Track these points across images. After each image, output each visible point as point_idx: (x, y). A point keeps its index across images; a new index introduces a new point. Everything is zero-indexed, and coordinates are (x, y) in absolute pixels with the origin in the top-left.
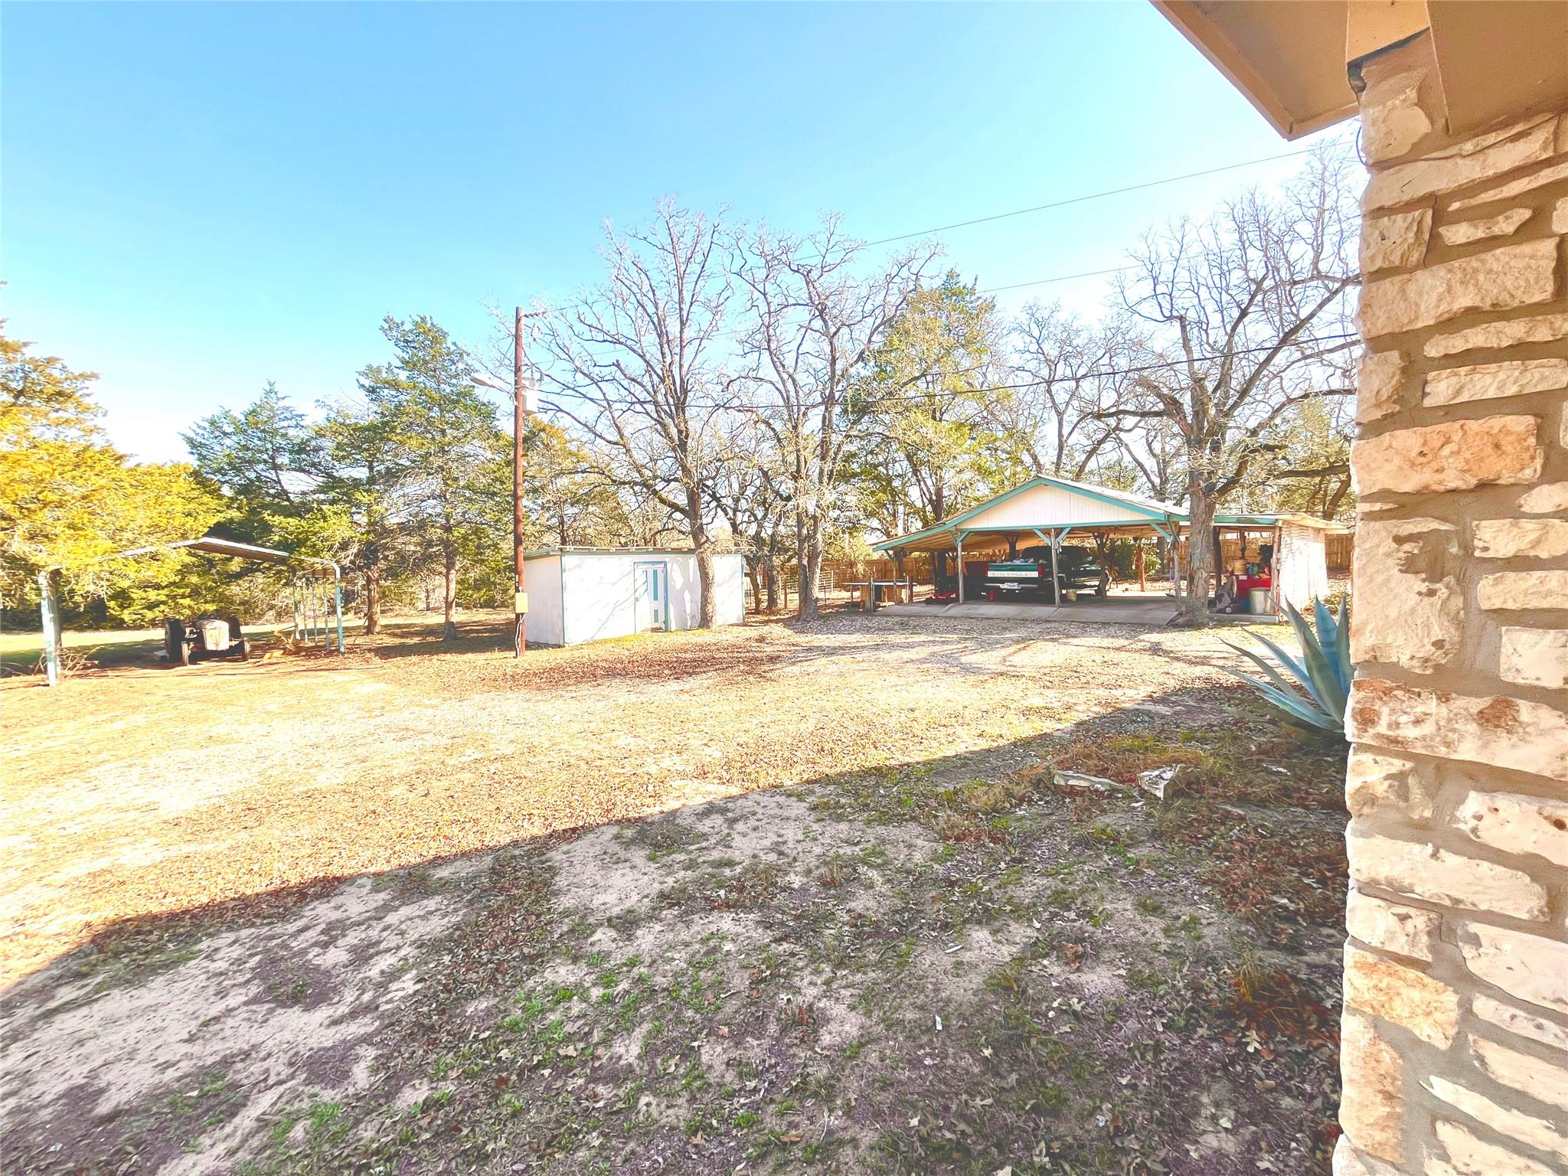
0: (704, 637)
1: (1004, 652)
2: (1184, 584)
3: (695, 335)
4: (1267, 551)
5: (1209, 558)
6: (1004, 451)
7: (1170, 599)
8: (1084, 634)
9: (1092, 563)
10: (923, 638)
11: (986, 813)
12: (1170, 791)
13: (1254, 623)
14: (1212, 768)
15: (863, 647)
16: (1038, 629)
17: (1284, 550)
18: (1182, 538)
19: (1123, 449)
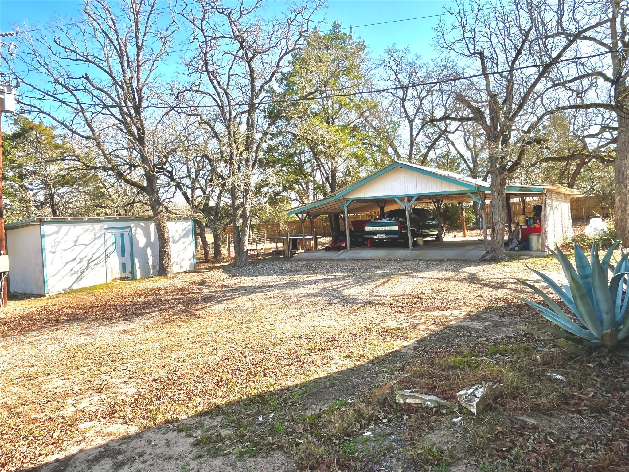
0: (161, 283)
1: (372, 285)
2: (489, 231)
3: (148, 57)
4: (538, 209)
5: (504, 215)
6: (376, 146)
7: (480, 242)
8: (427, 269)
9: (433, 220)
10: (319, 277)
11: (339, 438)
12: (481, 407)
13: (532, 257)
14: (512, 382)
15: (275, 286)
16: (398, 266)
17: (548, 209)
18: (487, 202)
19: (450, 145)
